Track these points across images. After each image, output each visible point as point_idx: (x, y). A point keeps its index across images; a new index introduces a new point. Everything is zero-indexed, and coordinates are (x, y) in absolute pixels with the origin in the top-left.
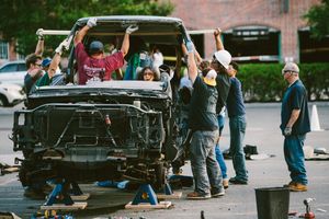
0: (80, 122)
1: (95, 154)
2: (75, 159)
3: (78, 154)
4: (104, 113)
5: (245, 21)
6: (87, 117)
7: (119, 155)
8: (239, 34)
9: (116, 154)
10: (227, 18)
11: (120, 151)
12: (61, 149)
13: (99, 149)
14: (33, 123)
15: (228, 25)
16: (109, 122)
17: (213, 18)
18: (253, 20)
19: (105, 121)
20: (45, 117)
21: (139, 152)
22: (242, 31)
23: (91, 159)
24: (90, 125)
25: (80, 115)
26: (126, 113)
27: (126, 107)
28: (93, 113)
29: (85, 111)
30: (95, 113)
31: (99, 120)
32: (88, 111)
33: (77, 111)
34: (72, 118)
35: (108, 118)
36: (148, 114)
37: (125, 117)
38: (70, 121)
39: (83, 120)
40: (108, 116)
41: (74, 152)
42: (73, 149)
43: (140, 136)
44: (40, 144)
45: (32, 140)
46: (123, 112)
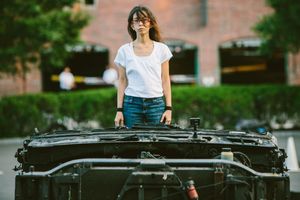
0: (141, 195)
4: (185, 176)
16: (196, 195)
19: (188, 192)
20: (74, 185)
25: (141, 181)
26: (225, 178)
27: (224, 164)
28: (165, 178)
29: (149, 173)
30: (169, 176)
31: (176, 190)
32: (156, 173)
33: (134, 173)
34: (126, 188)
35: (193, 187)
36: (265, 179)
37: (224, 185)
38: (122, 192)
39: (145, 190)
40: (192, 182)
46: (219, 174)
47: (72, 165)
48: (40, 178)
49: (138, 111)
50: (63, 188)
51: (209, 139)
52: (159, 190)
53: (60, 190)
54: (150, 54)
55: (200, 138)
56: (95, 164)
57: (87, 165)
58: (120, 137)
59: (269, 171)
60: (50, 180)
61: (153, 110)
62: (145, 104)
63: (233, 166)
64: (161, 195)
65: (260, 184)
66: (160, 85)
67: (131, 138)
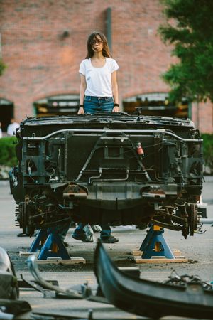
0: (106, 152)
1: (125, 190)
2: (101, 196)
3: (104, 190)
4: (135, 140)
5: (61, 89)
6: (114, 146)
7: (156, 191)
8: (55, 104)
9: (153, 190)
10: (42, 86)
11: (157, 186)
12: (84, 184)
13: (130, 184)
14: (47, 153)
15: (42, 94)
16: (142, 152)
17: (24, 85)
18: (71, 89)
19: (137, 150)
20: (62, 146)
22: (58, 101)
23: (121, 197)
24: (118, 156)
25: (106, 143)
26: (161, 141)
27: (161, 133)
28: (122, 141)
29: (112, 138)
30: (124, 140)
31: (129, 149)
32: (116, 138)
33: (102, 138)
34: (96, 148)
35: (140, 147)
36: (187, 142)
37: (161, 145)
38: (94, 150)
39: (109, 149)
40: (140, 144)
41: (100, 188)
42: (99, 185)
43: (179, 169)
44: (57, 179)
45: (48, 174)
46: (157, 139)
47: (61, 133)
48: (40, 140)
49: (94, 107)
50: (55, 147)
51: (148, 122)
52: (118, 149)
53: (53, 148)
54: (102, 66)
55: (142, 121)
56: (76, 133)
57: (70, 133)
58: (87, 120)
59: (190, 138)
60: (46, 142)
61: (105, 107)
62: (100, 102)
63: (166, 134)
64: (119, 152)
65: (184, 145)
66: (110, 89)
67: (95, 121)
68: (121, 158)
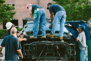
0: (48, 48)
1: (53, 59)
4: (56, 45)
6: (50, 46)
11: (62, 58)
12: (41, 58)
13: (55, 58)
14: (31, 49)
16: (58, 48)
19: (56, 48)
20: (35, 47)
21: (69, 59)
22: (28, 19)
24: (51, 49)
25: (47, 46)
27: (63, 42)
28: (52, 45)
31: (54, 47)
33: (46, 44)
34: (45, 47)
37: (63, 46)
41: (46, 59)
42: (46, 58)
43: (68, 53)
44: (33, 56)
45: (31, 55)
46: (62, 44)
50: (33, 47)
57: (37, 43)
60: (30, 45)
63: (65, 43)
65: (70, 46)
68: (52, 50)
